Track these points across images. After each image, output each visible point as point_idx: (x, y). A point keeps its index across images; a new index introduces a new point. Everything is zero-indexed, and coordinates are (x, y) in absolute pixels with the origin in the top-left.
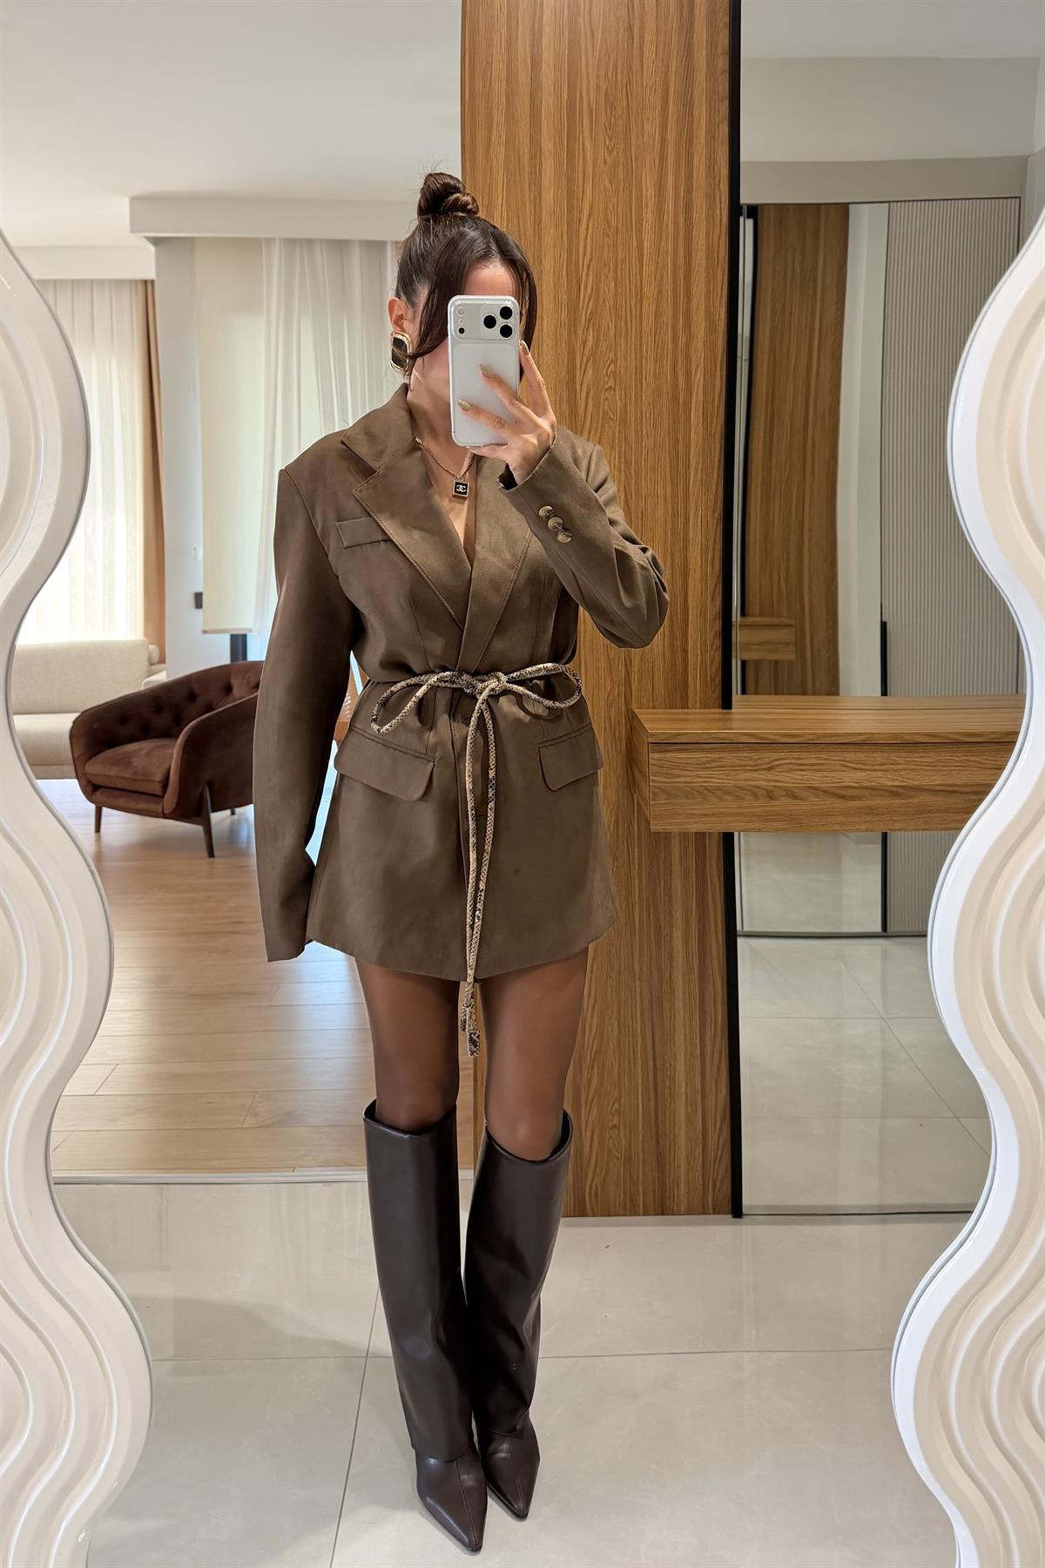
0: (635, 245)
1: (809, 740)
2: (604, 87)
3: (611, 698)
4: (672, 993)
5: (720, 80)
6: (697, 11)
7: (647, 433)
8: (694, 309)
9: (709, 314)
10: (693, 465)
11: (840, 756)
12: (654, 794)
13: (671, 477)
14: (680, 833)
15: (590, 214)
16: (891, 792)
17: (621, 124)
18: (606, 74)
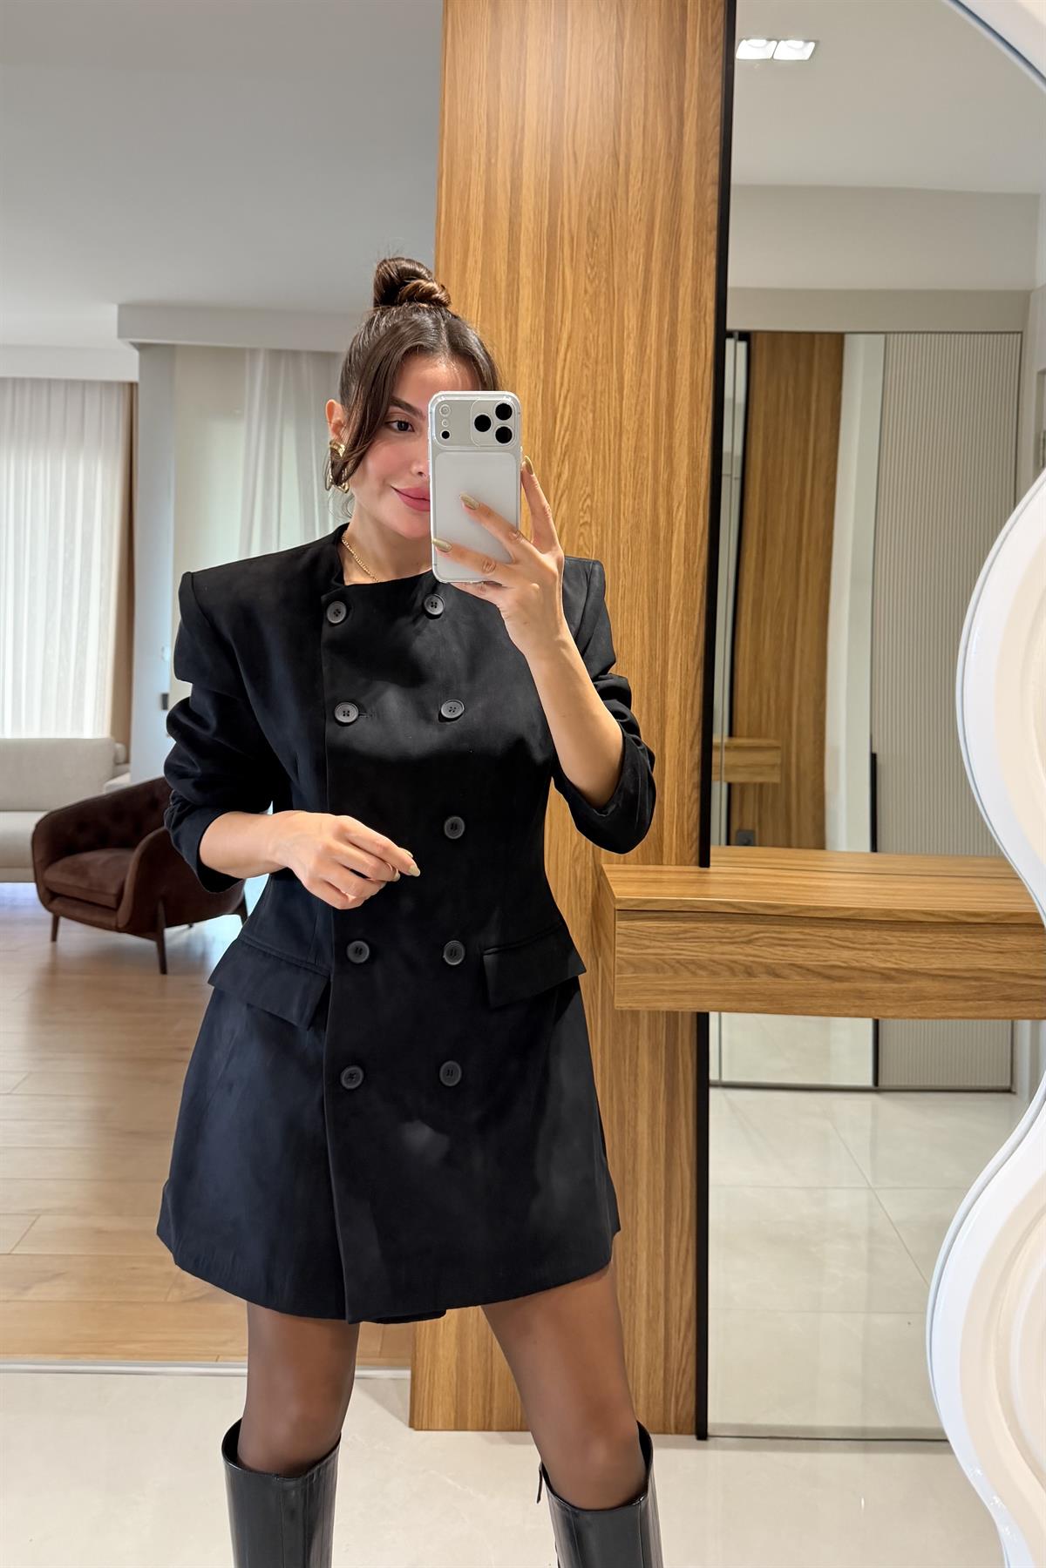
0: (615, 377)
1: (790, 913)
2: (587, 215)
3: (577, 852)
4: (636, 1185)
5: (709, 210)
6: (686, 139)
7: (624, 571)
8: (677, 445)
9: (693, 452)
10: (673, 605)
11: (826, 932)
12: (620, 967)
13: (650, 618)
14: (649, 1012)
15: (568, 346)
16: (882, 974)
17: (603, 252)
18: (590, 200)
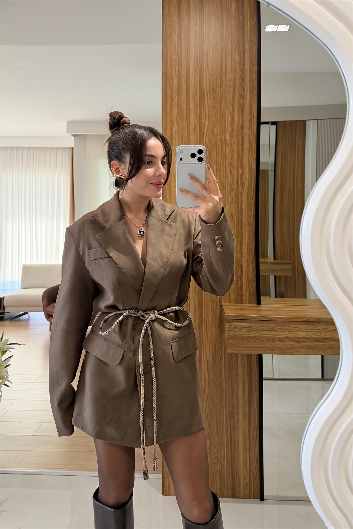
0: (223, 139)
1: (286, 320)
2: (212, 86)
4: (238, 413)
5: (254, 82)
6: (246, 59)
7: (228, 203)
8: (245, 161)
9: (250, 163)
11: (298, 326)
12: (228, 338)
15: (207, 130)
16: (317, 340)
17: (218, 98)
18: (213, 81)
